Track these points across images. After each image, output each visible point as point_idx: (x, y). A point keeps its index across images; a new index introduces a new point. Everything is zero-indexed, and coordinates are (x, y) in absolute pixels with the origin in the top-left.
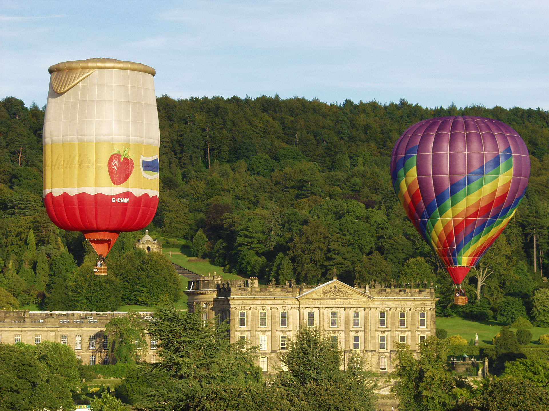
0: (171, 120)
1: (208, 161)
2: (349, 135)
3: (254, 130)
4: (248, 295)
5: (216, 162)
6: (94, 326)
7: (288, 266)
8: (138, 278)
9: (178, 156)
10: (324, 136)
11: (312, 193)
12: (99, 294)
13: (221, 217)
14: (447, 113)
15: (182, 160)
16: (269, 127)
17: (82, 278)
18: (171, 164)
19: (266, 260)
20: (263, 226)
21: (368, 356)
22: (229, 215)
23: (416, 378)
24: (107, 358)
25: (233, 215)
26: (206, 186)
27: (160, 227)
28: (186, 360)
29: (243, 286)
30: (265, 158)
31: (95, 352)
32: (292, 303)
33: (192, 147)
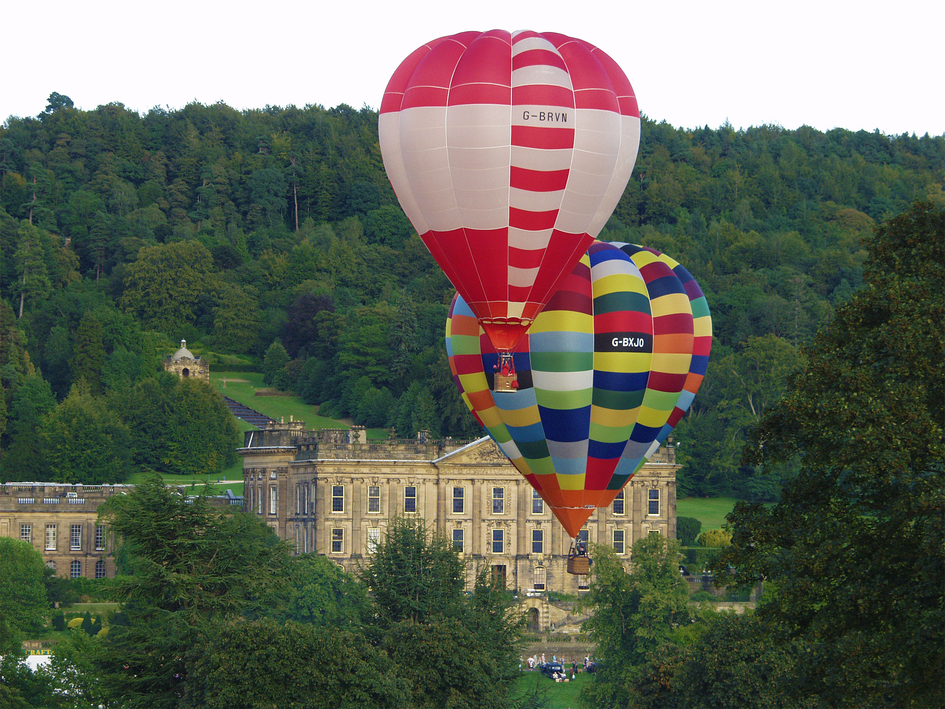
0: (231, 146)
1: (294, 219)
3: (377, 163)
4: (348, 456)
5: (309, 220)
6: (79, 509)
7: (428, 405)
8: (164, 425)
9: (243, 210)
12: (94, 452)
13: (315, 318)
14: (716, 136)
15: (249, 217)
17: (64, 425)
18: (230, 222)
19: (390, 394)
20: (386, 334)
21: (558, 565)
22: (329, 315)
23: (626, 606)
24: (101, 566)
25: (334, 314)
26: (289, 262)
27: (208, 333)
28: (186, 577)
29: (339, 442)
30: (393, 214)
31: (79, 555)
32: (425, 472)
33: (266, 193)
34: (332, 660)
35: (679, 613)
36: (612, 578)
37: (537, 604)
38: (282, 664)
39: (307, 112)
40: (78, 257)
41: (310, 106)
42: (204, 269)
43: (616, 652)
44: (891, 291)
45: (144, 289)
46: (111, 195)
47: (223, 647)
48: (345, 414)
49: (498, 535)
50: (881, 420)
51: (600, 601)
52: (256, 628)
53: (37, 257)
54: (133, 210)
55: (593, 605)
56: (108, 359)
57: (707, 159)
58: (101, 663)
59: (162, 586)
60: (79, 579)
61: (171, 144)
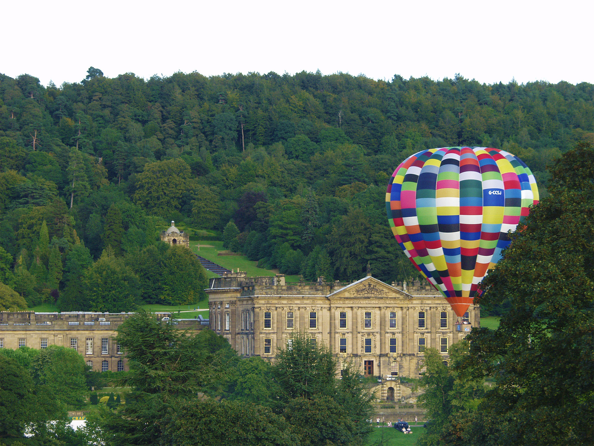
0: (202, 99)
1: (242, 144)
2: (397, 113)
3: (293, 109)
4: (274, 293)
5: (251, 145)
6: (106, 328)
7: (325, 260)
8: (161, 275)
9: (209, 139)
10: (369, 116)
11: (356, 178)
12: (117, 292)
13: (255, 206)
14: (507, 89)
15: (213, 143)
16: (309, 105)
17: (98, 275)
18: (201, 147)
19: (302, 254)
20: (299, 216)
21: (406, 360)
22: (264, 204)
23: (445, 386)
24: (120, 364)
25: (267, 204)
26: (239, 171)
27: (188, 216)
28: (161, 373)
29: (268, 284)
30: (304, 140)
31: (107, 357)
32: (322, 303)
33: (224, 128)
34: (251, 423)
35: (478, 390)
36: (436, 369)
37: (393, 385)
38: (220, 426)
39: (249, 77)
40: (107, 170)
41: (251, 73)
42: (186, 176)
43: (439, 415)
44: (562, 198)
45: (148, 189)
46: (127, 131)
47: (183, 416)
48: (274, 267)
49: (368, 342)
50: (556, 277)
51: (429, 383)
52: (203, 404)
53: (81, 170)
54: (141, 140)
55: (425, 385)
56: (125, 234)
57: (501, 103)
58: (109, 426)
59: (146, 378)
60: (107, 372)
61: (164, 98)
